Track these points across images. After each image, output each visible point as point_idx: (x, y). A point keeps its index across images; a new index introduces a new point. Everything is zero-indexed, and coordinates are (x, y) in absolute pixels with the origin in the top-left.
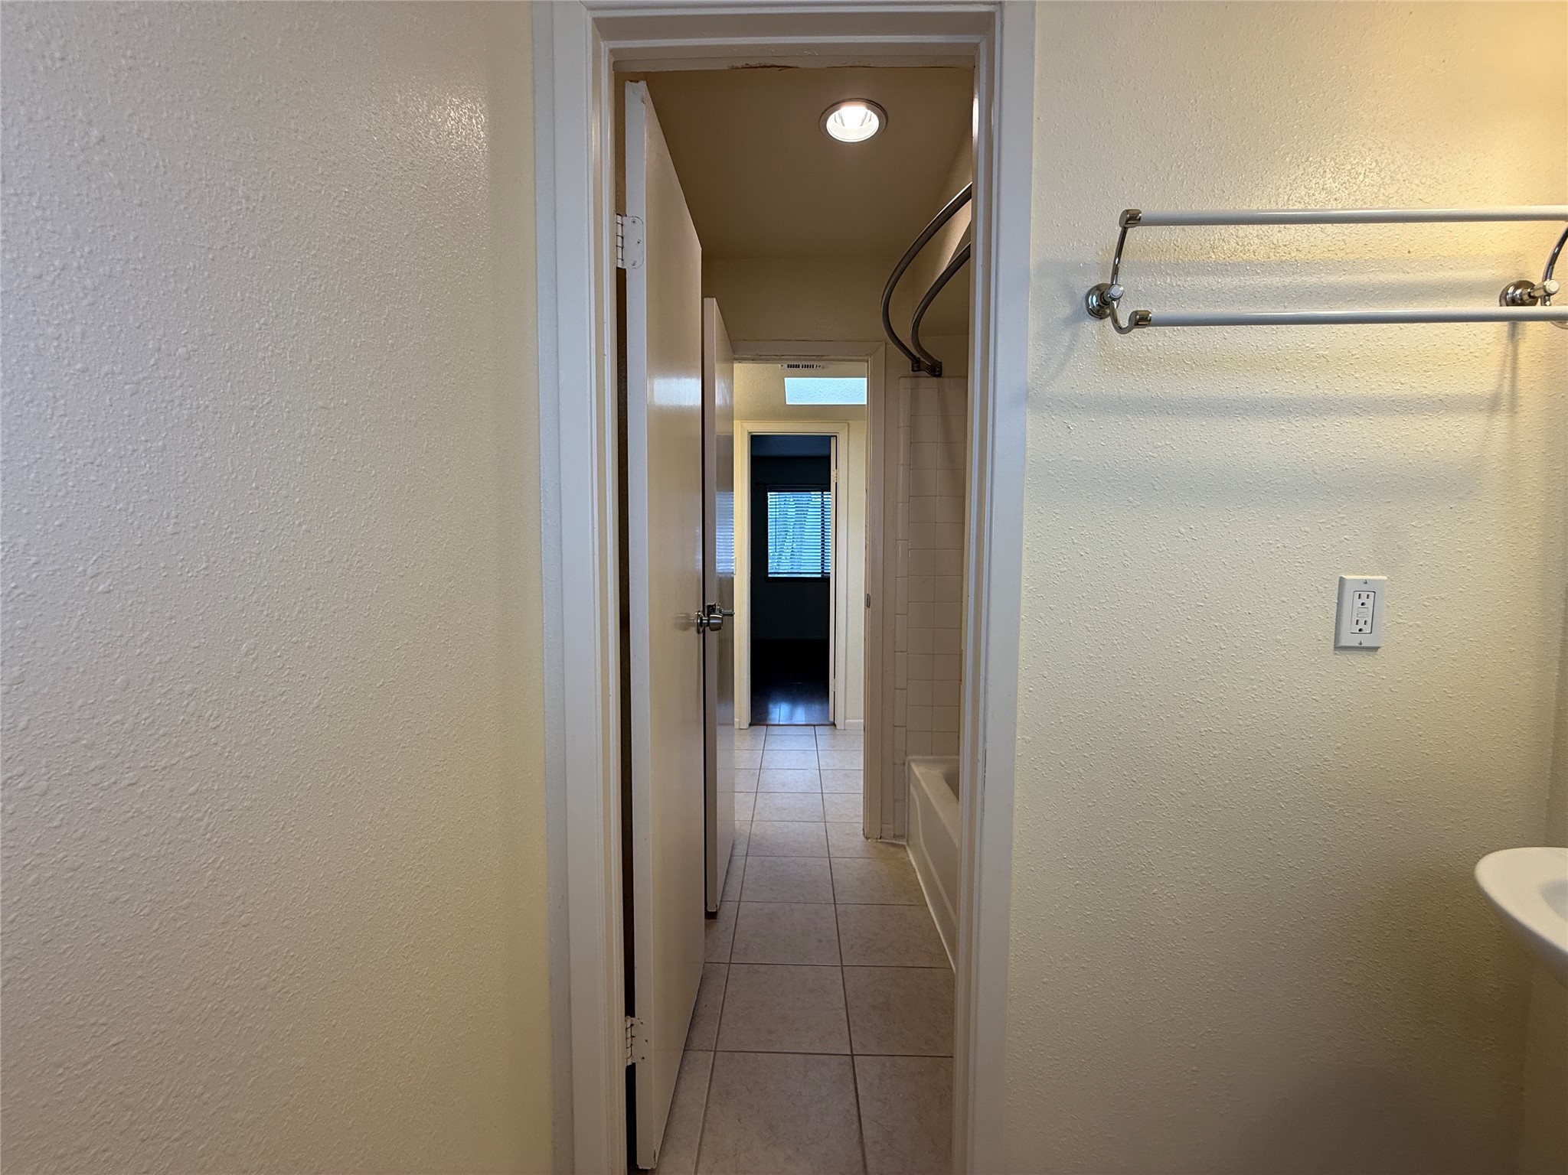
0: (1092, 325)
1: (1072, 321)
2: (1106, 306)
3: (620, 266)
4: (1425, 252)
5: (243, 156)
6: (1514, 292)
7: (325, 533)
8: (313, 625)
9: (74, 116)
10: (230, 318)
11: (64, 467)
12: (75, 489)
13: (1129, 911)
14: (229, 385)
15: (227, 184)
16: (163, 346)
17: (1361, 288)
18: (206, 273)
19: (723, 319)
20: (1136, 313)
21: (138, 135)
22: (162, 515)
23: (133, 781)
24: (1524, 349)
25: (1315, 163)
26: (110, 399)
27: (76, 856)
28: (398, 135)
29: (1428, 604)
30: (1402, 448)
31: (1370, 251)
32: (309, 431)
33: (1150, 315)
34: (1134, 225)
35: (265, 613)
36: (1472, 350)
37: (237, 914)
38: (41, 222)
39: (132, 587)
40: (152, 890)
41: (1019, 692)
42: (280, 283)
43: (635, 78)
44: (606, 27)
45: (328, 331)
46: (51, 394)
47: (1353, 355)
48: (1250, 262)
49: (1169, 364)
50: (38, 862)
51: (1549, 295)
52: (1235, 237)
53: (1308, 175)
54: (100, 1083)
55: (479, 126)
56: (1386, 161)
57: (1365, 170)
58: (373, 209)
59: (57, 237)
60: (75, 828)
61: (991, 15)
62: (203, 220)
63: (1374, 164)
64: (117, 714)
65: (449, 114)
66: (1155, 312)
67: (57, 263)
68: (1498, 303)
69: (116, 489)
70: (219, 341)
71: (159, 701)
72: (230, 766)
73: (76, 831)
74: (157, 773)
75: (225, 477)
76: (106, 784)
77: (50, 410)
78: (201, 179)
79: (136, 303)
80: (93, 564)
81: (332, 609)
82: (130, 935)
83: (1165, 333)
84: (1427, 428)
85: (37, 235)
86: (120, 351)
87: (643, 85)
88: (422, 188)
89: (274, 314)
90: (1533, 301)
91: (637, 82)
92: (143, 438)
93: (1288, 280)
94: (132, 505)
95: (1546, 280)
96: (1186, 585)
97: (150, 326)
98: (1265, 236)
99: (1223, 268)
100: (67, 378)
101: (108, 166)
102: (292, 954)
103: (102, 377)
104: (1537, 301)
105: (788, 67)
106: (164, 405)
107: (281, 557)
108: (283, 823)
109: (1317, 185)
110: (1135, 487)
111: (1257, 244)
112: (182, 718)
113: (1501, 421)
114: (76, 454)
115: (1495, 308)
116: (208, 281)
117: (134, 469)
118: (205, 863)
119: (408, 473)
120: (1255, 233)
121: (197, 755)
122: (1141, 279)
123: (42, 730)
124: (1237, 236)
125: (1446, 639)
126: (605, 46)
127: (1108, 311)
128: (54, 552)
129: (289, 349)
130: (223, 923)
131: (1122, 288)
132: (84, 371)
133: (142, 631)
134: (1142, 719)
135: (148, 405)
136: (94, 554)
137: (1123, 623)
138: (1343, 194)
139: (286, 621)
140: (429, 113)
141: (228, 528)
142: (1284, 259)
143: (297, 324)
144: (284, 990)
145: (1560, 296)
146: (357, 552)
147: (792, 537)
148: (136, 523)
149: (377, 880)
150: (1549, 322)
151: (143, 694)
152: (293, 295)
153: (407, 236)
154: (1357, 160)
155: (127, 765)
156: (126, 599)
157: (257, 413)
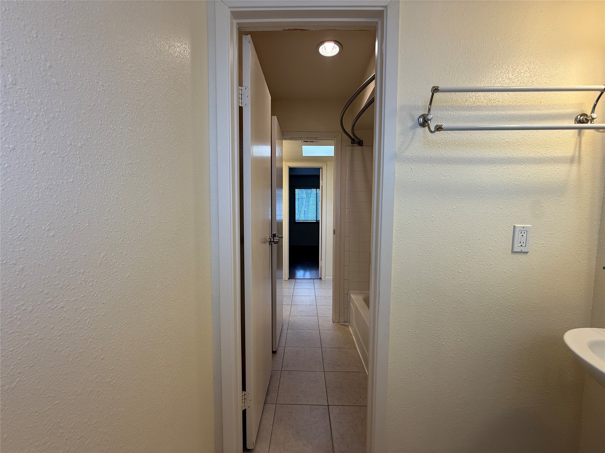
0: (420, 130)
1: (413, 128)
2: (426, 123)
3: (240, 105)
4: (547, 102)
5: (101, 70)
6: (580, 117)
7: (131, 211)
8: (127, 246)
9: (41, 58)
10: (97, 131)
11: (37, 190)
12: (42, 198)
13: (433, 351)
14: (96, 156)
15: (96, 81)
16: (73, 143)
17: (522, 116)
18: (88, 115)
19: (279, 125)
20: (437, 126)
21: (64, 64)
22: (72, 206)
23: (63, 306)
24: (584, 139)
25: (505, 68)
26: (54, 164)
27: (42, 334)
28: (158, 59)
29: (547, 236)
30: (538, 176)
31: (526, 102)
32: (125, 172)
33: (443, 126)
34: (436, 92)
35: (110, 242)
36: (564, 140)
37: (100, 355)
38: (29, 99)
39: (62, 234)
40: (69, 346)
41: (392, 269)
42: (115, 117)
43: (246, 33)
44: (235, 15)
45: (132, 135)
46: (32, 163)
47: (519, 141)
48: (481, 106)
49: (450, 144)
50: (29, 337)
51: (593, 119)
52: (475, 96)
53: (502, 73)
54: (51, 418)
55: (187, 54)
56: (532, 68)
57: (524, 71)
58: (148, 87)
59: (35, 104)
60: (42, 324)
61: (383, 11)
62: (87, 95)
63: (528, 69)
64: (56, 281)
65: (176, 50)
66: (444, 125)
67: (34, 114)
68: (574, 122)
69: (56, 197)
70: (93, 140)
71: (71, 276)
72: (97, 300)
73: (42, 325)
74: (71, 303)
75: (95, 191)
76: (53, 307)
77: (32, 169)
78: (86, 80)
79: (63, 127)
80: (48, 226)
81: (134, 240)
82: (61, 364)
83: (448, 133)
84: (547, 169)
85: (27, 103)
86: (57, 146)
87: (249, 36)
88: (167, 78)
89: (112, 129)
90: (587, 121)
91: (247, 35)
92: (66, 178)
93: (495, 113)
94: (62, 203)
95: (592, 113)
96: (456, 228)
97: (68, 136)
98: (486, 96)
99: (470, 108)
100: (39, 157)
101: (53, 77)
102: (119, 369)
103: (51, 156)
104: (589, 121)
105: (305, 30)
106: (73, 165)
107: (115, 220)
108: (116, 320)
109: (506, 77)
110: (436, 191)
111: (483, 99)
112: (80, 282)
113: (575, 167)
114: (42, 185)
115: (572, 124)
116: (89, 118)
117: (62, 190)
118: (88, 336)
119: (161, 187)
120: (482, 95)
121: (85, 296)
122: (439, 112)
123: (30, 288)
124: (476, 96)
125: (554, 249)
126: (235, 22)
127: (427, 124)
128: (34, 222)
129: (118, 142)
130: (95, 358)
131: (432, 116)
132: (45, 153)
133: (66, 250)
134: (439, 279)
135: (67, 166)
136: (48, 222)
137: (432, 243)
138: (516, 80)
139: (117, 245)
140: (169, 49)
141: (96, 210)
142: (493, 105)
143: (121, 132)
144: (117, 383)
145: (598, 119)
146: (143, 218)
147: (304, 206)
148: (63, 210)
149: (151, 341)
150: (593, 130)
151: (66, 273)
152: (119, 122)
153: (161, 97)
154: (521, 67)
155: (60, 300)
156: (60, 238)
157: (107, 166)
